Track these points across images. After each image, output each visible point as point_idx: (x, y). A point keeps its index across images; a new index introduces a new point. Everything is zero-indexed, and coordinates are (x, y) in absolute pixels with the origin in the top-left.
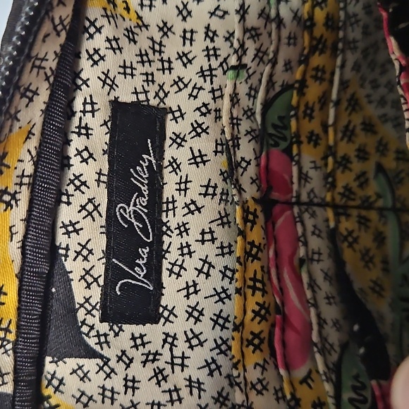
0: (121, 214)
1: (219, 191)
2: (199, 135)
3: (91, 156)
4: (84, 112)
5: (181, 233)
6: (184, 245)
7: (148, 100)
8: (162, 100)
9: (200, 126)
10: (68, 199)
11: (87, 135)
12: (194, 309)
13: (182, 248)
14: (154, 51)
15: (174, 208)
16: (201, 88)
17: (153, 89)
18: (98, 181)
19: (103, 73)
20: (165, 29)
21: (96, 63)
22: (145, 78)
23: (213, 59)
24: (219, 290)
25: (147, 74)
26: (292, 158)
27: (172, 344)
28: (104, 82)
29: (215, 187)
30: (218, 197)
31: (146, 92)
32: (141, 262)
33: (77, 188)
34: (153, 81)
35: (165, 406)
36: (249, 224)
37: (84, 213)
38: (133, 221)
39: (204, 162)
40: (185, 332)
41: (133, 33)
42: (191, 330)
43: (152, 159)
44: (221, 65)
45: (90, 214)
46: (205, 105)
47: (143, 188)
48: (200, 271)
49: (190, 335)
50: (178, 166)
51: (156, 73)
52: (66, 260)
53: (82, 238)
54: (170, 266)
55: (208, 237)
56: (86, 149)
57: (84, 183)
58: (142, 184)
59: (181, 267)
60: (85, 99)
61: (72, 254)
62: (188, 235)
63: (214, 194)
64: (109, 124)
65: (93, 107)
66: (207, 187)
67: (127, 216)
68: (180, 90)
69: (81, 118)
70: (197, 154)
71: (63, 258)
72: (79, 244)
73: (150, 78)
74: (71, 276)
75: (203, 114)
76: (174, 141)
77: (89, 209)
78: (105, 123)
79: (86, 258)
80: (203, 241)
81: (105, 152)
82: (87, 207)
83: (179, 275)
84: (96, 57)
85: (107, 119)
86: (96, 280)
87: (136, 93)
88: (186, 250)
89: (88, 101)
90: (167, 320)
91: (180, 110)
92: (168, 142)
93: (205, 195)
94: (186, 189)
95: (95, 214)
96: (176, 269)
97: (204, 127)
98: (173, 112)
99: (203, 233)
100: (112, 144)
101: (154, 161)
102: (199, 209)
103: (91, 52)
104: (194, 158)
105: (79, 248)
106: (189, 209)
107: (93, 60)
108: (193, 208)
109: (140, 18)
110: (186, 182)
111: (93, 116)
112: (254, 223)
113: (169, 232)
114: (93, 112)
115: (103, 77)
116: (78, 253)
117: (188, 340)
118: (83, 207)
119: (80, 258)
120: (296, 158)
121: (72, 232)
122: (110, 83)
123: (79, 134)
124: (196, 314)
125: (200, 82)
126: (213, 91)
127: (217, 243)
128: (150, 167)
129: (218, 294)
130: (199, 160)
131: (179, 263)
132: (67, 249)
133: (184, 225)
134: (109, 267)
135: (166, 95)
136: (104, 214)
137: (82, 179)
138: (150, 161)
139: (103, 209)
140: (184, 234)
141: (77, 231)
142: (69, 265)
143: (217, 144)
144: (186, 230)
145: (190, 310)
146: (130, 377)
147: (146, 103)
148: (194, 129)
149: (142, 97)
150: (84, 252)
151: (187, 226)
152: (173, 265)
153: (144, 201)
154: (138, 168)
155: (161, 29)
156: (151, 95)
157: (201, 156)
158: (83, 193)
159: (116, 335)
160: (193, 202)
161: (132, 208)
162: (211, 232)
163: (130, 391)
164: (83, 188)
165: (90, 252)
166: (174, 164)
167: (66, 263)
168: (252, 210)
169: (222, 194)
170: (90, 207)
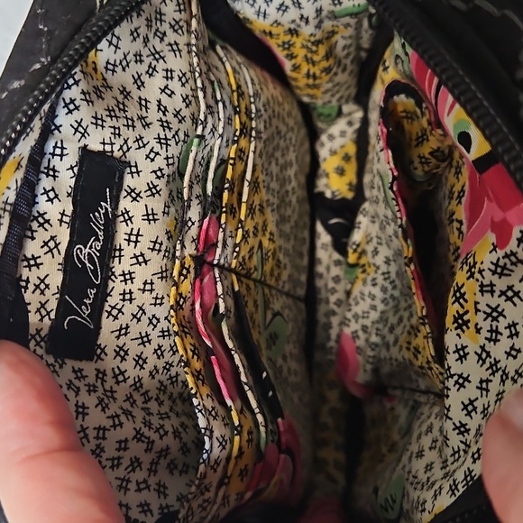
0: (77, 254)
1: (163, 248)
2: (153, 195)
3: (56, 196)
4: (53, 155)
5: (125, 280)
6: (127, 291)
7: (112, 152)
8: (124, 153)
9: (155, 187)
10: (32, 234)
11: (54, 176)
12: (121, 348)
13: (124, 294)
14: (120, 109)
15: (120, 256)
16: (157, 154)
17: (118, 142)
18: (61, 221)
19: (76, 121)
20: (125, 93)
21: (70, 112)
22: (112, 130)
23: (167, 130)
24: (143, 335)
25: (114, 128)
26: (220, 226)
27: (102, 379)
28: (76, 130)
29: (161, 244)
30: (162, 253)
31: (112, 144)
32: (87, 301)
33: (41, 225)
34: (119, 135)
35: (109, 430)
36: (182, 278)
37: (46, 249)
38: (87, 262)
39: (155, 220)
40: (113, 369)
41: (100, 91)
42: (118, 367)
43: (108, 207)
44: (174, 137)
45: (51, 250)
46: (160, 170)
47: (99, 233)
48: (134, 316)
49: (117, 372)
50: (130, 219)
51: (122, 128)
52: (25, 292)
53: (42, 272)
54: (109, 309)
55: (148, 287)
56: (53, 189)
57: (48, 221)
58: (99, 229)
59: (120, 311)
60: (56, 143)
61: (31, 287)
62: (132, 283)
63: (159, 251)
64: (76, 169)
65: (62, 152)
66: (155, 242)
67: (82, 257)
68: (140, 148)
69: (49, 160)
70: (150, 212)
71: (23, 290)
72: (38, 278)
73: (117, 132)
74: (29, 307)
75: (158, 177)
76: (129, 194)
77: (50, 245)
78: (72, 168)
79: (42, 293)
80: (144, 291)
81: (69, 195)
82: (49, 244)
83: (116, 318)
84: (71, 107)
85: (74, 164)
86: (48, 314)
87: (104, 143)
88: (127, 297)
89: (59, 145)
90: (99, 357)
91: (136, 166)
92: (124, 193)
93: (153, 250)
94: (136, 242)
95: (55, 251)
96: (115, 312)
97: (158, 189)
98: (130, 167)
99: (145, 283)
100: (76, 188)
101: (110, 210)
102: (146, 262)
103: (68, 101)
104: (148, 215)
105: (38, 282)
106: (137, 260)
107: (68, 109)
108: (141, 259)
109: (104, 79)
110: (138, 235)
111: (61, 160)
112: (186, 277)
113: (113, 277)
114: (62, 156)
115: (76, 125)
116: (37, 287)
117: (115, 376)
118: (46, 244)
119: (38, 291)
120: (223, 226)
121: (33, 266)
122: (83, 131)
123: (48, 175)
124: (122, 353)
125: (157, 148)
126: (167, 158)
127: (154, 294)
128: (106, 214)
129: (142, 338)
130: (151, 217)
131: (118, 307)
132: (27, 281)
133: (130, 273)
134: (61, 302)
135: (128, 149)
136: (63, 253)
137: (46, 217)
138: (106, 209)
139: (63, 247)
140: (129, 282)
141: (37, 265)
142: (28, 296)
143: (165, 206)
144: (132, 279)
145: (118, 349)
146: (80, 404)
147: (110, 154)
148: (150, 189)
149: (108, 148)
150: (42, 286)
151: (133, 275)
152: (113, 308)
153: (99, 245)
154: (96, 214)
155: (122, 92)
156: (116, 148)
157: (153, 214)
158: (46, 230)
159: (61, 367)
160: (142, 255)
161: (87, 250)
162: (152, 283)
163: (80, 416)
164: (46, 225)
165: (47, 286)
166: (126, 215)
167: (25, 295)
168: (187, 266)
169: (166, 251)
170: (52, 244)
